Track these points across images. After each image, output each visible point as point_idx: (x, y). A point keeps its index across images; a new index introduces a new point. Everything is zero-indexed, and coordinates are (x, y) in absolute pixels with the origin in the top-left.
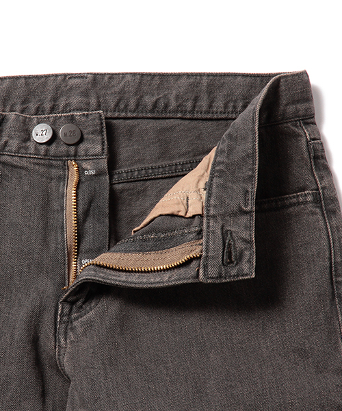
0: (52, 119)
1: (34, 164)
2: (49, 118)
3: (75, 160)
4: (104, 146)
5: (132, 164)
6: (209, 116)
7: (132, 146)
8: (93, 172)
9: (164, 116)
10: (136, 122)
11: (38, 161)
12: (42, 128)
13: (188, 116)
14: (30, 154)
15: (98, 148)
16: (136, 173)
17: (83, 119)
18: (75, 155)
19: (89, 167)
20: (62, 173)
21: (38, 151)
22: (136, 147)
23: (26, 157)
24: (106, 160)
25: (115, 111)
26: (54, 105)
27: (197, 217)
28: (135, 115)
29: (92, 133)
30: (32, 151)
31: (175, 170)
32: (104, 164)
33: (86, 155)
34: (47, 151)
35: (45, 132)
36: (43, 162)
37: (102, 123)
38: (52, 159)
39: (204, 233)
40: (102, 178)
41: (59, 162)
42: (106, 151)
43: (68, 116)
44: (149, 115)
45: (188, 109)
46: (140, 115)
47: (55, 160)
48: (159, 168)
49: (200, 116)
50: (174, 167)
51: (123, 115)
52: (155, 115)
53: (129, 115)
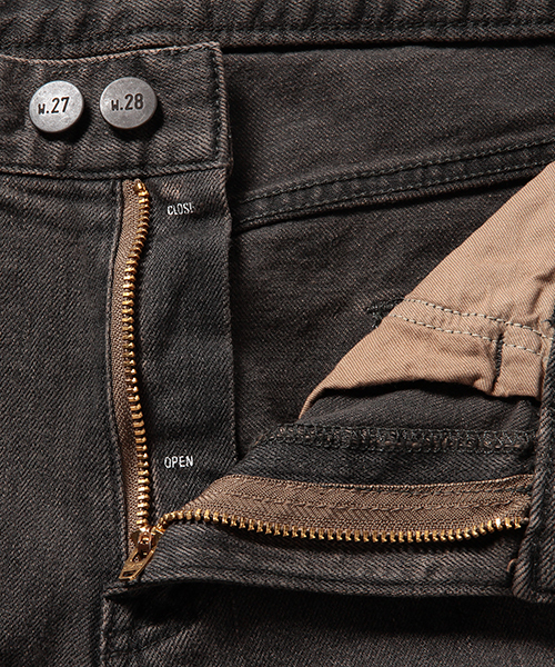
0: (84, 70)
1: (31, 192)
2: (76, 66)
3: (143, 179)
4: (218, 134)
5: (303, 169)
6: (508, 32)
7: (303, 119)
8: (188, 208)
9: (384, 36)
10: (309, 55)
11: (43, 184)
12: (55, 92)
13: (452, 33)
14: (21, 165)
15: (203, 141)
16: (317, 192)
17: (166, 64)
18: (142, 165)
19: (177, 194)
20: (104, 215)
21: (43, 156)
22: (312, 122)
23: (8, 174)
24: (222, 173)
25: (252, 29)
26: (86, 16)
27: (520, 404)
28: (306, 37)
29: (189, 102)
30: (26, 157)
31: (424, 180)
32: (216, 182)
33: (172, 163)
34: (66, 156)
35: (62, 104)
36: (55, 185)
37: (215, 75)
38: (79, 179)
39: (540, 459)
40: (213, 223)
41: (100, 187)
42: (223, 147)
43: (126, 59)
44: (346, 36)
45: (451, 16)
46: (321, 37)
47: (87, 180)
48: (378, 176)
49: (482, 32)
50: (419, 172)
51: (274, 37)
52: (361, 35)
53: (291, 37)
